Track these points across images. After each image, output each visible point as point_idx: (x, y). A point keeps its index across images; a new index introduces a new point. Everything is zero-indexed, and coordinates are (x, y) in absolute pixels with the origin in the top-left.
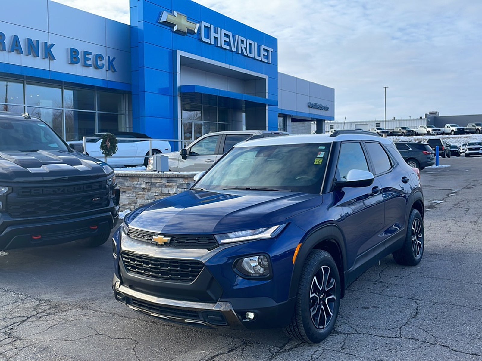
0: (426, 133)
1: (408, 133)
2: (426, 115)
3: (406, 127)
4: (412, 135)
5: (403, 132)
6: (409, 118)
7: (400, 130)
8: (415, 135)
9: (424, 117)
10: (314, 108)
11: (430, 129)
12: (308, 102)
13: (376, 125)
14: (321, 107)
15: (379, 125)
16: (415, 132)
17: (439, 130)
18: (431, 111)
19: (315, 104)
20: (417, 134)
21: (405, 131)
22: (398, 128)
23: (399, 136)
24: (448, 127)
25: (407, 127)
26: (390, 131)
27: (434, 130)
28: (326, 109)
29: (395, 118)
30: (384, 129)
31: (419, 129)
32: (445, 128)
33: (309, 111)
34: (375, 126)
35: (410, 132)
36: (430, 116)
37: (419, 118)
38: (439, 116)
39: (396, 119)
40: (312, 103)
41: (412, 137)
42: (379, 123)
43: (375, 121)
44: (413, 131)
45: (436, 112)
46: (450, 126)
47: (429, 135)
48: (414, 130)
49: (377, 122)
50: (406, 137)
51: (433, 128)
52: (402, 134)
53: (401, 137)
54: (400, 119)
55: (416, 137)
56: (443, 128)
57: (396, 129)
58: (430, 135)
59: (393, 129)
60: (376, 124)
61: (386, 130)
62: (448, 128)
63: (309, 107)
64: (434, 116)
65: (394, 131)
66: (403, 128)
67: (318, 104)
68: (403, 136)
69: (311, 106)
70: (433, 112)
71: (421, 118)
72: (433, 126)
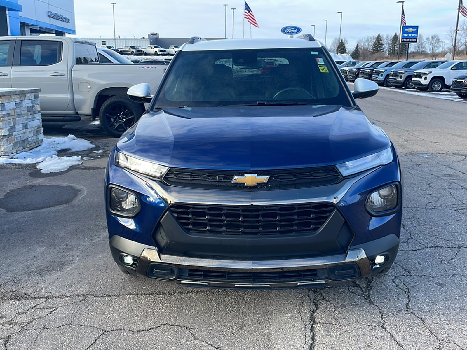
0: (154, 53)
1: (137, 53)
2: (149, 35)
3: (134, 46)
4: (141, 55)
5: (133, 51)
6: (134, 38)
7: (130, 49)
8: (144, 55)
9: (147, 37)
10: (54, 18)
11: (157, 50)
12: (48, 11)
13: (103, 43)
14: (62, 18)
15: (105, 43)
16: (143, 51)
17: (165, 51)
18: (152, 32)
19: (55, 14)
20: (146, 54)
21: (134, 50)
22: (127, 47)
23: (128, 55)
24: (172, 48)
25: (136, 47)
26: (120, 50)
27: (161, 51)
28: (67, 21)
29: (119, 36)
30: (114, 48)
31: (147, 49)
32: (170, 49)
33: (50, 22)
34: (101, 44)
35: (139, 52)
36: (152, 37)
37: (142, 38)
38: (160, 37)
39: (120, 38)
40: (52, 13)
41: (141, 56)
42: (105, 41)
43: (101, 39)
44: (141, 50)
45: (157, 33)
46: (174, 47)
47: (156, 55)
48: (143, 50)
49: (103, 40)
50: (136, 56)
51: (159, 49)
52: (132, 53)
53: (131, 56)
54: (123, 38)
55: (145, 56)
56: (168, 49)
57: (126, 48)
58: (158, 55)
59: (123, 48)
60: (102, 41)
61: (116, 49)
62: (173, 50)
63: (49, 16)
64: (155, 37)
65: (124, 49)
66: (133, 47)
67: (59, 14)
68: (132, 56)
69: (51, 16)
70: (153, 33)
71: (144, 38)
72: (159, 47)
